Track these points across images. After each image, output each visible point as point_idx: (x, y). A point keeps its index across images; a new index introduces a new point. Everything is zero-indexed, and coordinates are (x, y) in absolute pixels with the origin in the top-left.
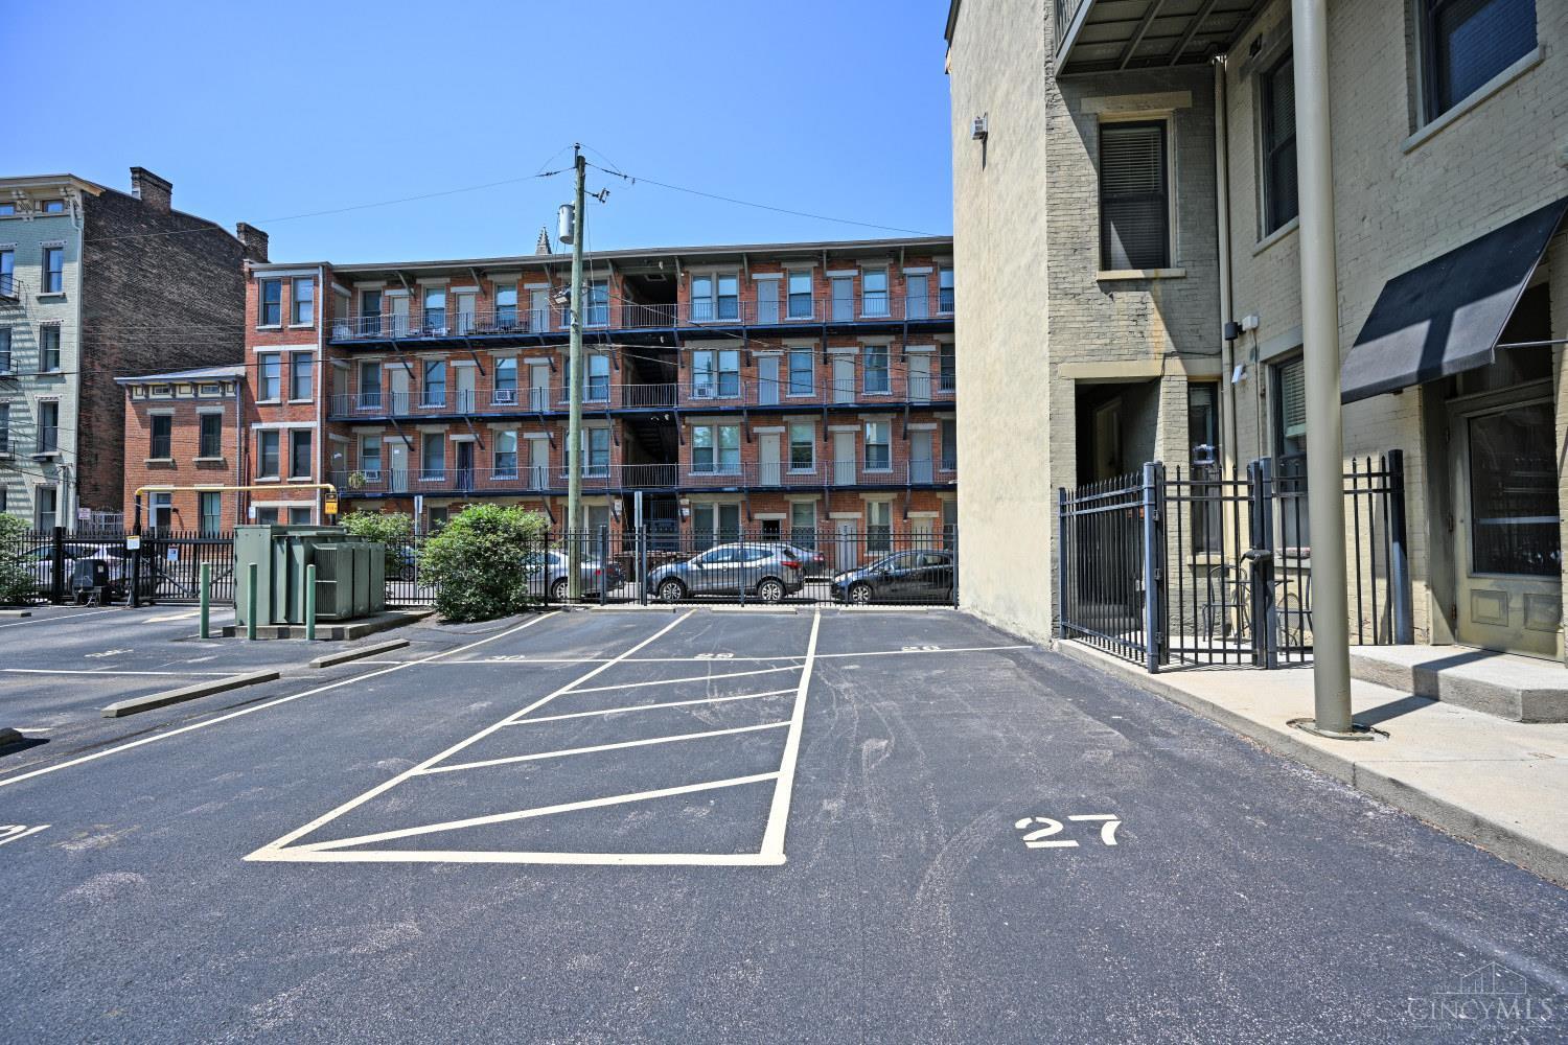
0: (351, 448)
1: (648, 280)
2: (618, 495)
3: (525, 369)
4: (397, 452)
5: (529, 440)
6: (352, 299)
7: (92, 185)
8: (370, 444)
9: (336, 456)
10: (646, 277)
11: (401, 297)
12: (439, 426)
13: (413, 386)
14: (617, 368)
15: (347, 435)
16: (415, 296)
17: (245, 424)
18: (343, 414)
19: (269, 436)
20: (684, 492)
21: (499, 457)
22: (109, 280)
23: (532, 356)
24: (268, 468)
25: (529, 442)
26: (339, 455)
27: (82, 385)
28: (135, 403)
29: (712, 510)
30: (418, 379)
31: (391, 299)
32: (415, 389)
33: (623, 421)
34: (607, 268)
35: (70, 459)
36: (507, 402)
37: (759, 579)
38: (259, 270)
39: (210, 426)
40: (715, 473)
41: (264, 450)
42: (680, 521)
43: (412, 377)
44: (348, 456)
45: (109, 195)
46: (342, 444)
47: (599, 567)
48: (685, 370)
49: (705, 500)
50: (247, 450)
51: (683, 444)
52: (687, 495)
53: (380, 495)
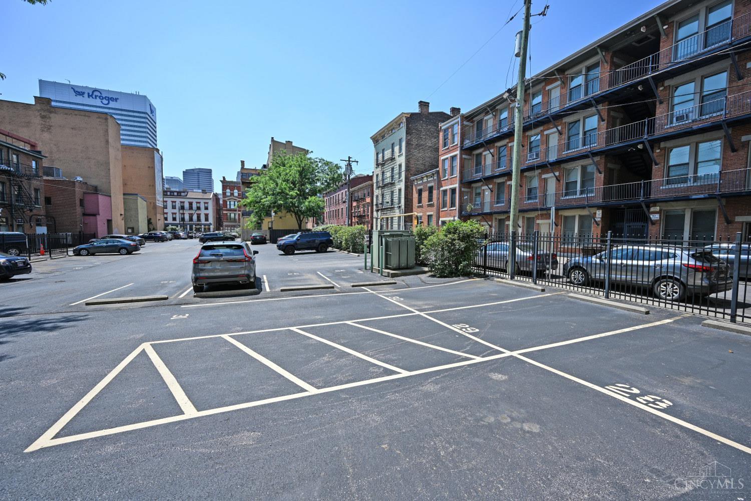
0: (471, 193)
1: (637, 45)
2: (599, 207)
3: (544, 138)
4: (487, 193)
5: (545, 178)
6: (473, 126)
7: (407, 114)
8: (478, 191)
9: (465, 198)
10: (634, 43)
11: (490, 119)
12: (502, 178)
13: (493, 160)
14: (603, 120)
15: (469, 188)
16: (495, 116)
17: (439, 189)
18: (468, 178)
19: (445, 192)
20: (655, 202)
21: (530, 190)
22: (412, 145)
23: (548, 129)
24: (444, 206)
25: (546, 180)
26: (466, 197)
27: (406, 182)
28: (415, 185)
29: (684, 215)
30: (495, 157)
31: (487, 121)
32: (494, 161)
33: (607, 156)
34: (597, 53)
35: (403, 207)
36: (534, 159)
37: (658, 275)
38: (444, 125)
39: (431, 190)
40: (690, 184)
41: (443, 198)
42: (650, 223)
43: (493, 156)
44: (470, 197)
45: (412, 115)
46: (468, 192)
47: (531, 255)
48: (664, 105)
49: (677, 207)
50: (439, 198)
51: (656, 164)
52: (658, 204)
53: (477, 214)
